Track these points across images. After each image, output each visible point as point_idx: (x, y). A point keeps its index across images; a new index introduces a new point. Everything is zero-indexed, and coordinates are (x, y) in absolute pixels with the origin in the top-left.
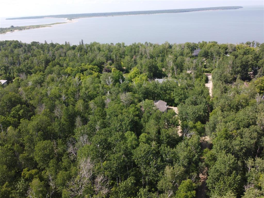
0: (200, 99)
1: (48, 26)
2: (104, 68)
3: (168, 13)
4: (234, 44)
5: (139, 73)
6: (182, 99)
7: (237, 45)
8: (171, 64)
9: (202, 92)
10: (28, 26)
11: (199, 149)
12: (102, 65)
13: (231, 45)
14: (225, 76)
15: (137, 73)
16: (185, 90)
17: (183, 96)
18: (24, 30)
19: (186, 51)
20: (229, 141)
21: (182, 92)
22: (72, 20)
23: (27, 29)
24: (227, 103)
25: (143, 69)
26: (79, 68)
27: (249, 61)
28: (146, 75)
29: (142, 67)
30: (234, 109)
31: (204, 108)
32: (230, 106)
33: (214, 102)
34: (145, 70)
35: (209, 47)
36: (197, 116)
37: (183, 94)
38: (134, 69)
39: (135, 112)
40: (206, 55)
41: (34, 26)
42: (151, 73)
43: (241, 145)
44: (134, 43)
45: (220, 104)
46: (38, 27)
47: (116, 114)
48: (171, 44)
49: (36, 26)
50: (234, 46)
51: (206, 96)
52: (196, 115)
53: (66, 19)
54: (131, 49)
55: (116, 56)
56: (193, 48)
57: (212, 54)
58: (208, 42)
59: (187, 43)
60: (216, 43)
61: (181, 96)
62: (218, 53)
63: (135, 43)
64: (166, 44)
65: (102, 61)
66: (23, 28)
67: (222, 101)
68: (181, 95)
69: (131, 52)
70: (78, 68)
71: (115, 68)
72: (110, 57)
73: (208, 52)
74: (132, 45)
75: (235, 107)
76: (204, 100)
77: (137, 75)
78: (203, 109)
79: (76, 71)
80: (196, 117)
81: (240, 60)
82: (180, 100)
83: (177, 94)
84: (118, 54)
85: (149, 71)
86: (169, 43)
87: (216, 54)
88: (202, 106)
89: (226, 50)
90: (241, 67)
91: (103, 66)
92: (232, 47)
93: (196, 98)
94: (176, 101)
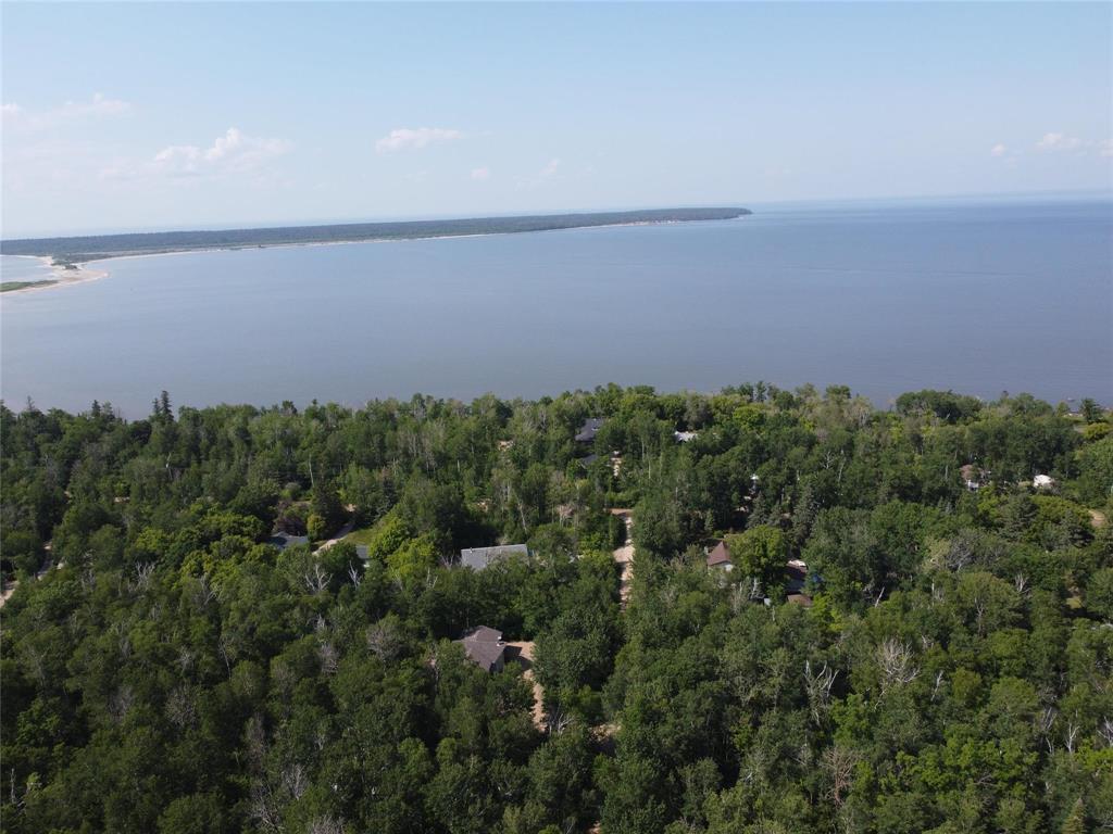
2: (276, 517)
4: (704, 395)
5: (408, 533)
6: (544, 619)
12: (271, 508)
13: (695, 398)
14: (665, 530)
16: (552, 590)
21: (543, 597)
22: (78, 265)
25: (419, 518)
28: (429, 538)
29: (414, 513)
31: (600, 643)
33: (626, 621)
34: (425, 521)
40: (619, 441)
42: (445, 531)
50: (703, 400)
57: (635, 437)
60: (651, 390)
67: (647, 615)
68: (541, 606)
71: (319, 517)
72: (293, 468)
76: (600, 618)
82: (540, 621)
85: (437, 525)
87: (648, 436)
88: (595, 638)
89: (677, 415)
91: (273, 512)
92: (698, 406)
94: (529, 623)
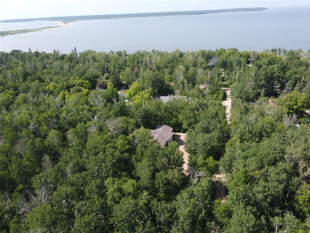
0: (213, 125)
1: (37, 31)
2: (98, 83)
3: (182, 14)
4: (257, 51)
5: (141, 89)
6: (191, 124)
7: (261, 52)
8: (181, 78)
9: (217, 114)
10: (13, 31)
11: (208, 200)
12: (96, 79)
13: (254, 52)
14: (246, 93)
15: (138, 89)
16: (196, 112)
17: (192, 120)
18: (7, 35)
19: (201, 60)
20: (249, 187)
21: (192, 114)
22: (68, 23)
23: (11, 34)
24: (247, 129)
25: (146, 84)
26: (64, 84)
27: (275, 73)
28: (148, 91)
29: (144, 82)
30: (257, 137)
31: (218, 136)
32: (251, 132)
33: (231, 127)
34: (148, 85)
35: (228, 55)
36: (209, 148)
37: (193, 116)
38: (134, 85)
39: (125, 147)
40: (224, 65)
41: (20, 30)
42: (155, 89)
43: (265, 192)
44: (138, 51)
45: (239, 130)
46: (25, 31)
47: (97, 150)
48: (182, 52)
49: (22, 30)
50: (257, 53)
51: (221, 120)
52: (207, 147)
53: (61, 22)
54: (134, 59)
55: (114, 67)
56: (208, 56)
57: (231, 63)
58: (227, 50)
59: (202, 51)
60: (237, 50)
61: (190, 120)
62: (238, 62)
63: (140, 51)
64: (176, 52)
65: (95, 74)
66: (6, 33)
67: (242, 126)
68: (190, 118)
69: (133, 62)
70: (62, 84)
71: (112, 83)
72: (108, 69)
73: (226, 62)
74: (135, 53)
75: (257, 134)
76: (219, 125)
77: (138, 91)
78: (217, 138)
79: (60, 87)
80: (207, 150)
81: (264, 72)
82: (189, 125)
83: (185, 117)
84: (117, 65)
85: (153, 86)
86: (180, 50)
87: (236, 63)
88: (215, 134)
89: (248, 58)
90: (265, 80)
91: (96, 81)
92: (255, 55)
93: (209, 123)
94: (185, 126)
